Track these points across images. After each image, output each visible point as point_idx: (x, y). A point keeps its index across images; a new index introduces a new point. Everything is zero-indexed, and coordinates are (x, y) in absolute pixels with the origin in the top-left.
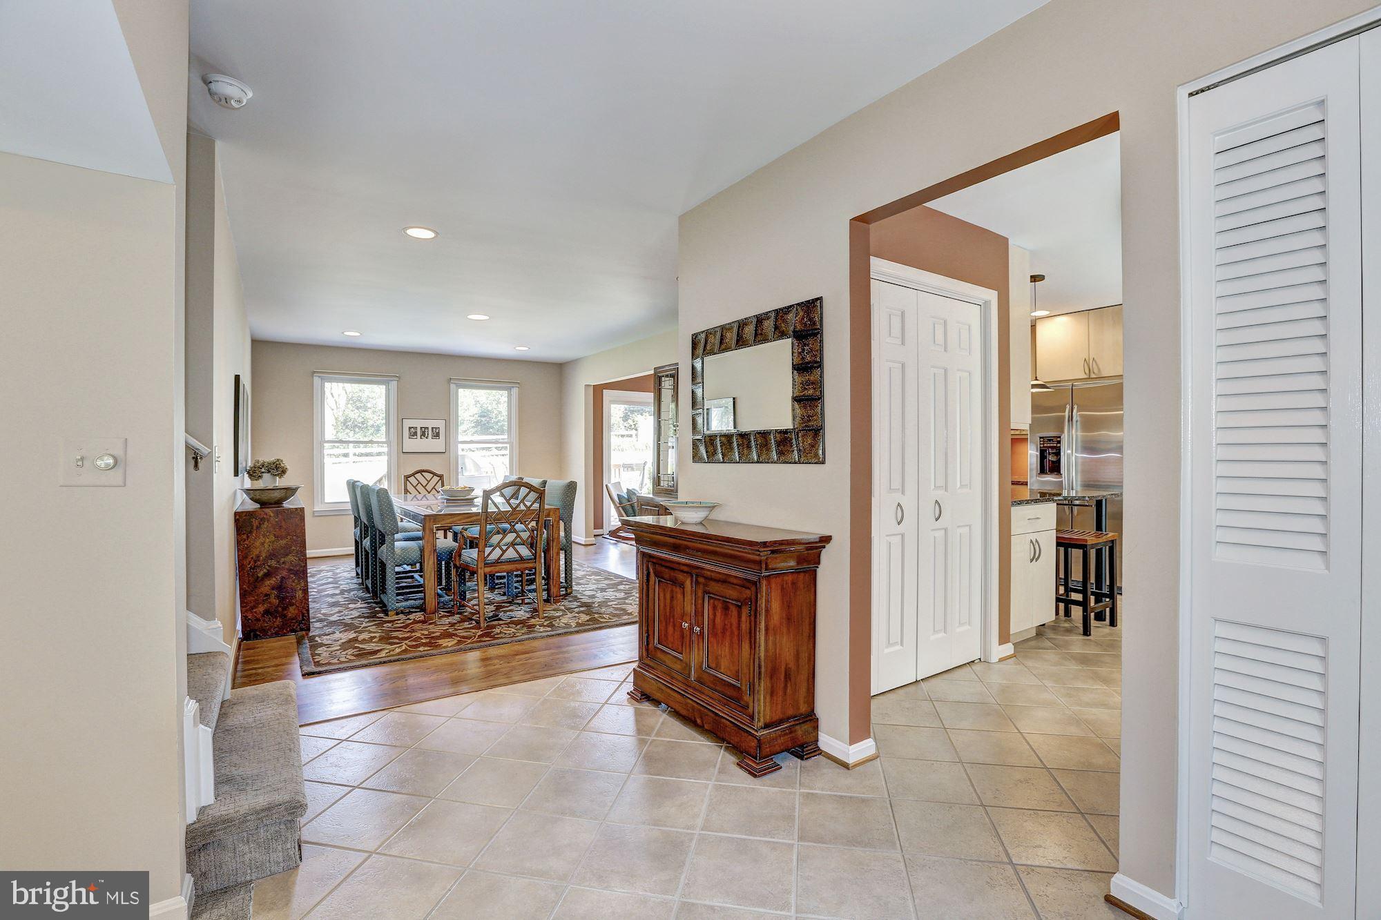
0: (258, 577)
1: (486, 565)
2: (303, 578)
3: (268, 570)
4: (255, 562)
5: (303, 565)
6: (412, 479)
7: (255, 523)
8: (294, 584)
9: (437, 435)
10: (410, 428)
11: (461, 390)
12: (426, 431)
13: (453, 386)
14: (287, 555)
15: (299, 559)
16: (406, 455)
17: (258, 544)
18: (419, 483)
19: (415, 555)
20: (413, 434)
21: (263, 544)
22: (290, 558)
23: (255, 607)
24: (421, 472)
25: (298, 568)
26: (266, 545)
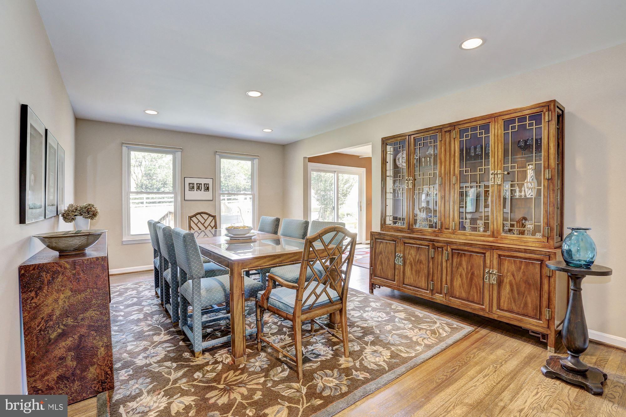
0: (50, 340)
1: (304, 312)
2: (105, 334)
3: (63, 330)
4: (47, 322)
5: (105, 319)
6: (194, 219)
7: (46, 277)
8: (94, 342)
9: (207, 189)
10: (190, 184)
11: (222, 160)
12: (200, 186)
13: (217, 157)
14: (87, 310)
15: (101, 313)
16: (187, 202)
17: (50, 300)
18: (199, 221)
19: (220, 296)
20: (192, 188)
21: (56, 301)
22: (90, 313)
23: (46, 374)
24: (199, 213)
25: (99, 323)
26: (61, 302)
